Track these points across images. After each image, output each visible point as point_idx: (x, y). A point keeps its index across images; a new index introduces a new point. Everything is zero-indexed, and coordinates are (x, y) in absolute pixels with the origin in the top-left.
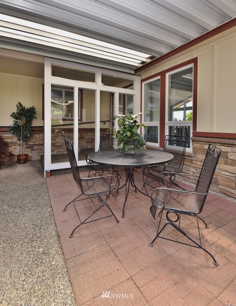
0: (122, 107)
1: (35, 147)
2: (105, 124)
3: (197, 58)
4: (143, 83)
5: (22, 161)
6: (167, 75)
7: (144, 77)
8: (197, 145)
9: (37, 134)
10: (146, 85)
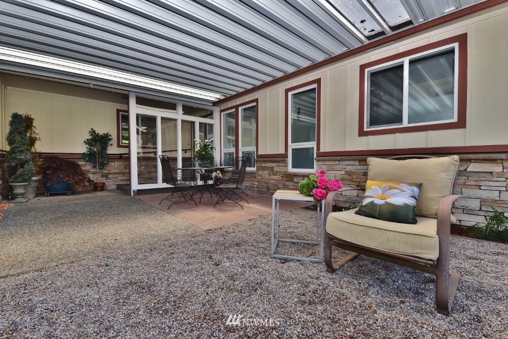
0: (203, 135)
1: (110, 176)
2: (186, 152)
3: (258, 99)
4: (222, 114)
5: (99, 189)
6: (240, 109)
7: (222, 108)
8: (258, 164)
9: (112, 162)
10: (225, 115)
